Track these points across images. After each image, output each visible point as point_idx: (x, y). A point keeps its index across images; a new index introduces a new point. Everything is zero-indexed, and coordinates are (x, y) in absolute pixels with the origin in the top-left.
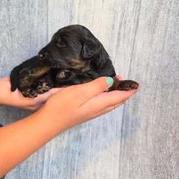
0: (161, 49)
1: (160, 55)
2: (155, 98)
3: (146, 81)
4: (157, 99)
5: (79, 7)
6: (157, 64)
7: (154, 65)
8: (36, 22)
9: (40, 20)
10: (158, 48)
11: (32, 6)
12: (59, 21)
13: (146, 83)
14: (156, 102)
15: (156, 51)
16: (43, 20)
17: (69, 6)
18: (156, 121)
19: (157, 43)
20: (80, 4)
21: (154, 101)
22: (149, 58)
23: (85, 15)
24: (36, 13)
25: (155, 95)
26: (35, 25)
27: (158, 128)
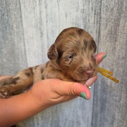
0: (124, 55)
1: (123, 61)
2: (120, 99)
3: (111, 84)
4: (122, 99)
5: (47, 25)
6: (121, 69)
7: (118, 70)
8: (16, 41)
9: (18, 39)
10: (120, 54)
11: (12, 29)
12: (33, 38)
13: (111, 87)
14: (122, 102)
15: (119, 58)
16: (20, 38)
17: (38, 24)
18: (121, 117)
19: (120, 50)
20: (47, 22)
21: (119, 102)
22: (113, 65)
23: (52, 31)
24: (16, 34)
25: (121, 96)
26: (16, 43)
27: (123, 122)
